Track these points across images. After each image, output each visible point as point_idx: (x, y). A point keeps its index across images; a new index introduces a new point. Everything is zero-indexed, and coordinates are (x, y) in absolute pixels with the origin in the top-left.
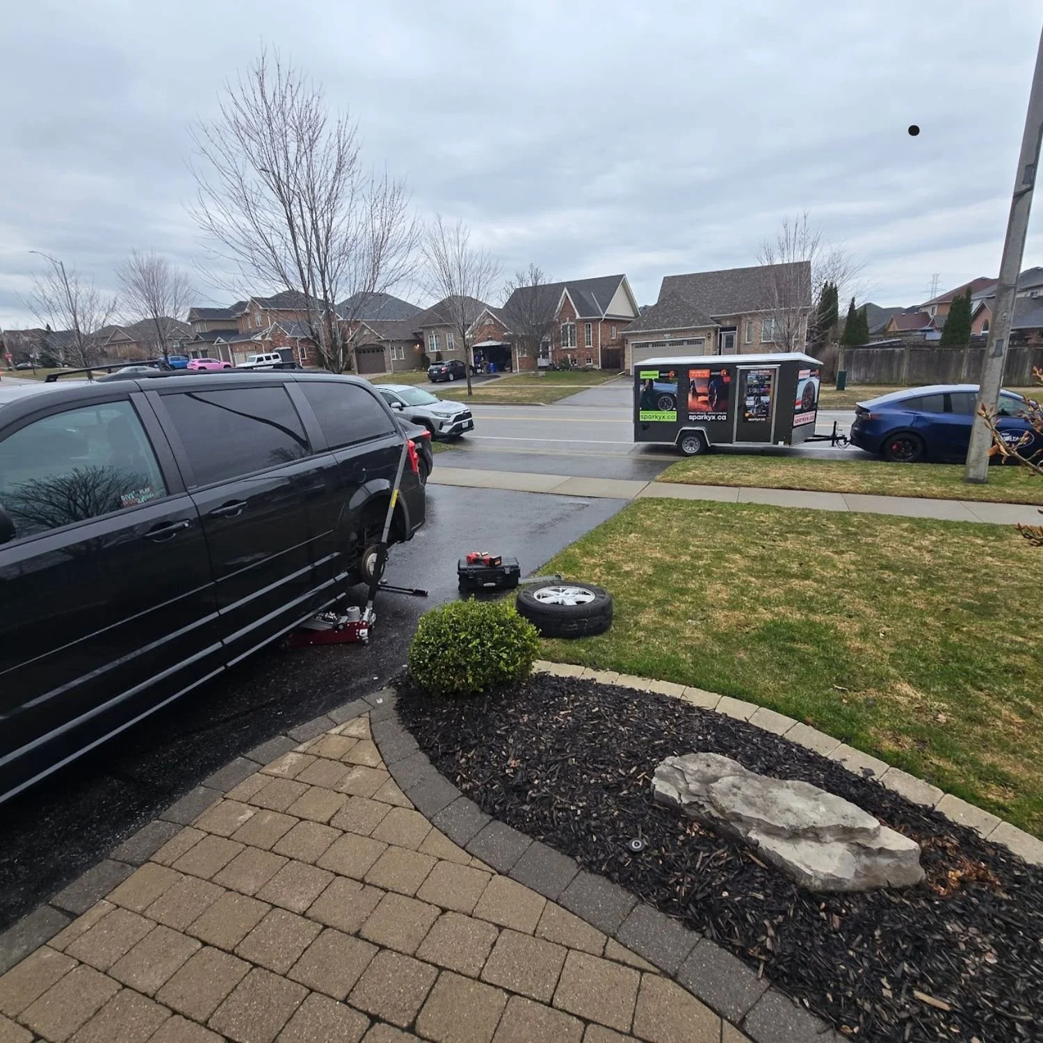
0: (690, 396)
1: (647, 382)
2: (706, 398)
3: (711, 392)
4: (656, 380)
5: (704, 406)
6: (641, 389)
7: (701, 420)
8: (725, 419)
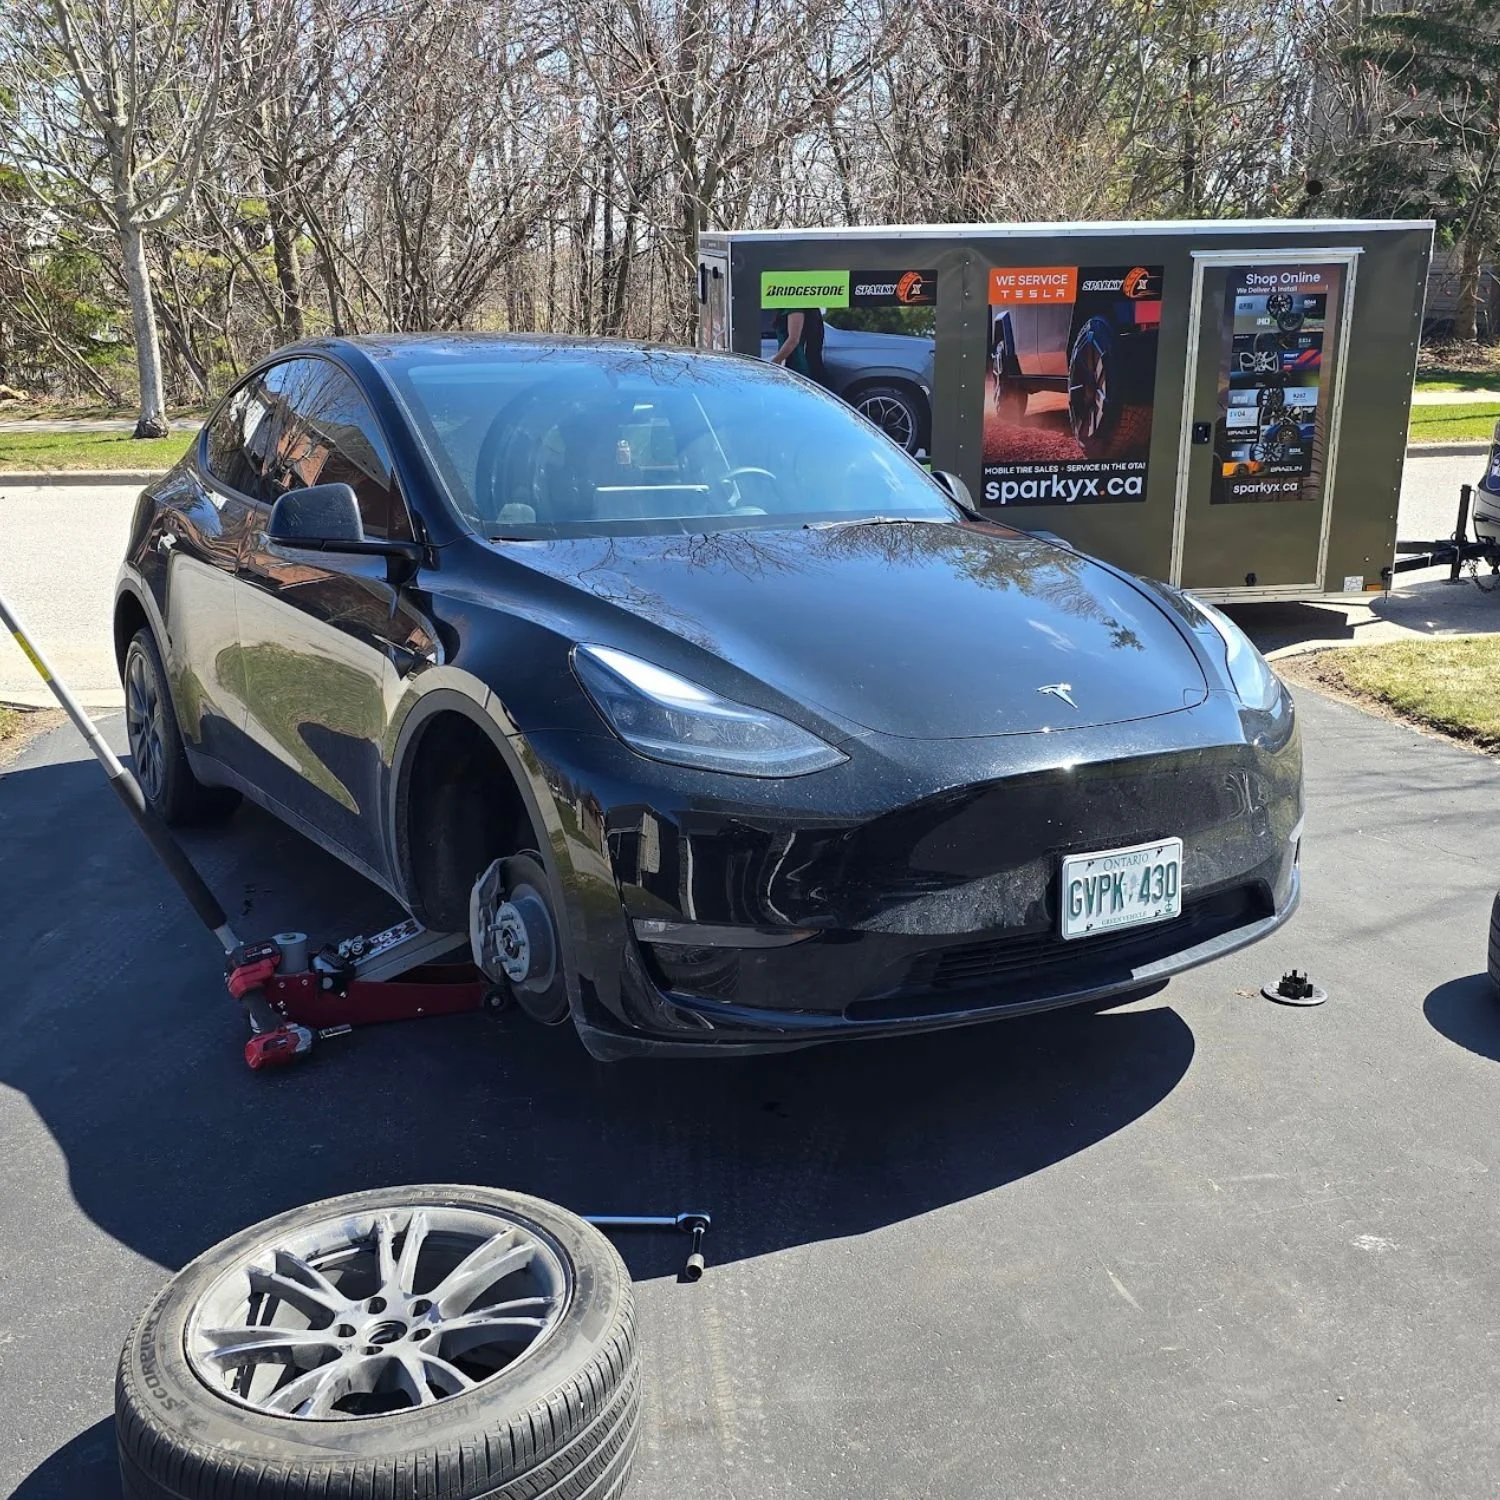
1: (795, 325)
2: (1059, 400)
3: (1082, 371)
4: (839, 319)
5: (1053, 437)
7: (1037, 501)
8: (1138, 490)
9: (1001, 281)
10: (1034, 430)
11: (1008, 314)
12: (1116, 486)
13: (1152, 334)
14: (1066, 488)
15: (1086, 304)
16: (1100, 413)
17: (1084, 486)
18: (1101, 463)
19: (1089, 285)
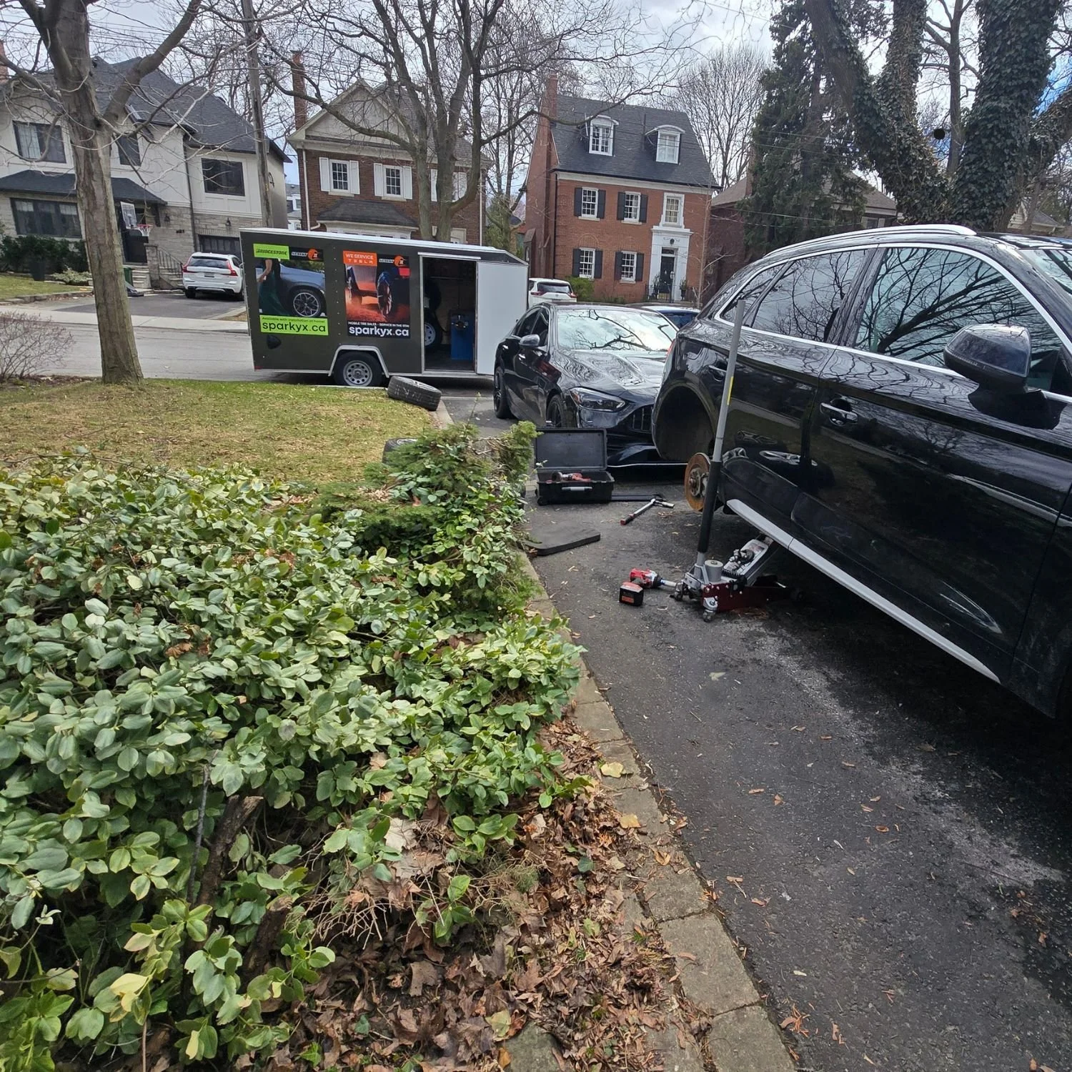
0: (348, 297)
1: (269, 264)
3: (382, 291)
4: (284, 262)
5: (373, 313)
6: (258, 276)
7: (369, 335)
9: (348, 256)
10: (366, 310)
13: (407, 279)
15: (381, 267)
19: (382, 260)
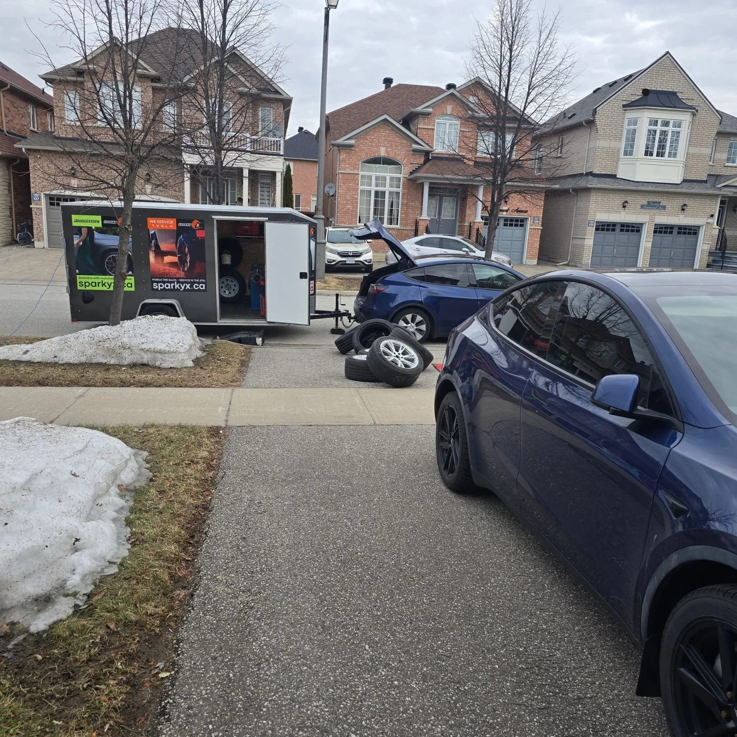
0: (152, 256)
1: (84, 231)
2: (175, 259)
3: (181, 250)
4: (98, 229)
5: (174, 270)
6: (75, 242)
7: (170, 290)
8: (204, 288)
9: (151, 222)
10: (167, 268)
11: (155, 232)
12: (196, 287)
13: (202, 241)
14: (180, 286)
15: (180, 231)
16: (189, 264)
17: (186, 286)
18: (190, 279)
19: (180, 224)
